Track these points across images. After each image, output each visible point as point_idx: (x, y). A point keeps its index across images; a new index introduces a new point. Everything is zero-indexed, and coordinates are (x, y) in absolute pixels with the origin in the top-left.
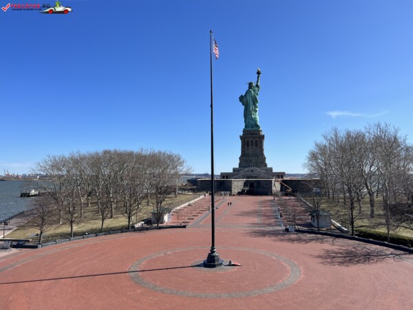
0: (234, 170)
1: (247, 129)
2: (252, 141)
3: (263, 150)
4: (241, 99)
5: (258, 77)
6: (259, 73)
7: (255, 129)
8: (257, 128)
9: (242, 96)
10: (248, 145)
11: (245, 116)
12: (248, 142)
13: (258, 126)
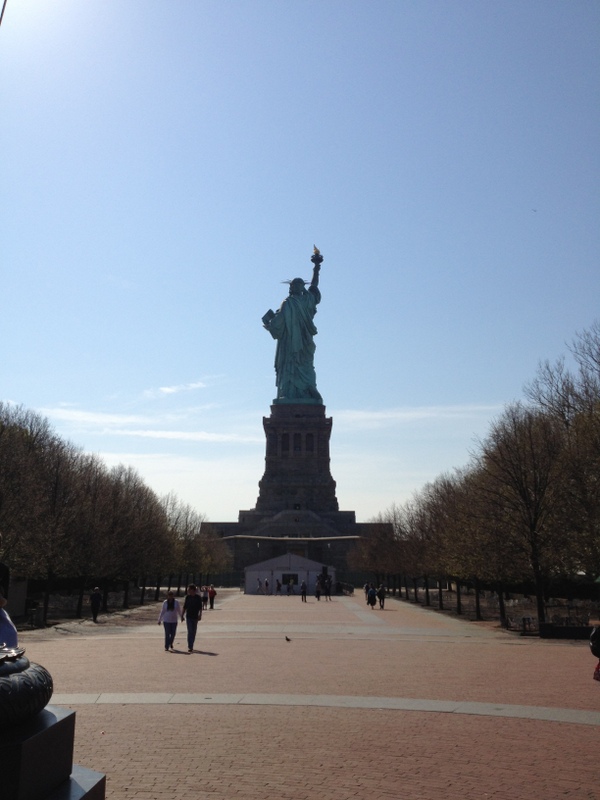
0: (243, 514)
1: (282, 402)
2: (297, 436)
3: (327, 460)
4: (271, 321)
5: (317, 270)
6: (317, 259)
7: (306, 400)
8: (311, 400)
9: (270, 312)
10: (285, 448)
11: (281, 366)
12: (285, 436)
13: (318, 397)
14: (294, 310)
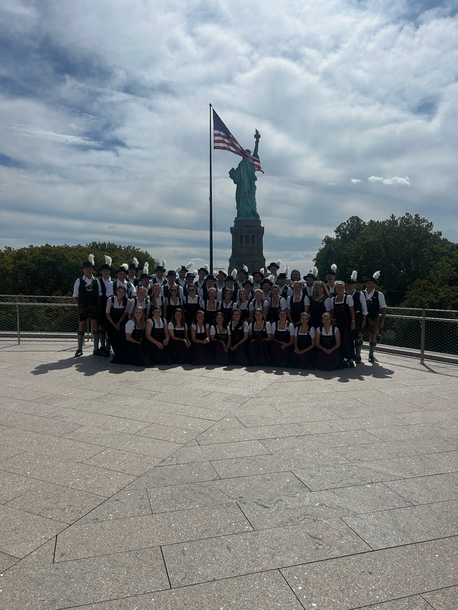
1: (240, 219)
2: (247, 236)
3: (262, 248)
4: (233, 174)
5: (257, 142)
6: (257, 136)
7: (250, 218)
8: (254, 218)
9: (233, 169)
10: (241, 242)
12: (241, 237)
13: (257, 216)
14: (245, 169)
